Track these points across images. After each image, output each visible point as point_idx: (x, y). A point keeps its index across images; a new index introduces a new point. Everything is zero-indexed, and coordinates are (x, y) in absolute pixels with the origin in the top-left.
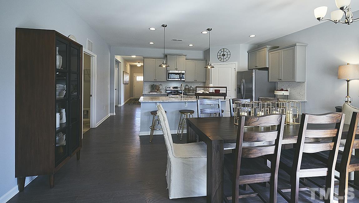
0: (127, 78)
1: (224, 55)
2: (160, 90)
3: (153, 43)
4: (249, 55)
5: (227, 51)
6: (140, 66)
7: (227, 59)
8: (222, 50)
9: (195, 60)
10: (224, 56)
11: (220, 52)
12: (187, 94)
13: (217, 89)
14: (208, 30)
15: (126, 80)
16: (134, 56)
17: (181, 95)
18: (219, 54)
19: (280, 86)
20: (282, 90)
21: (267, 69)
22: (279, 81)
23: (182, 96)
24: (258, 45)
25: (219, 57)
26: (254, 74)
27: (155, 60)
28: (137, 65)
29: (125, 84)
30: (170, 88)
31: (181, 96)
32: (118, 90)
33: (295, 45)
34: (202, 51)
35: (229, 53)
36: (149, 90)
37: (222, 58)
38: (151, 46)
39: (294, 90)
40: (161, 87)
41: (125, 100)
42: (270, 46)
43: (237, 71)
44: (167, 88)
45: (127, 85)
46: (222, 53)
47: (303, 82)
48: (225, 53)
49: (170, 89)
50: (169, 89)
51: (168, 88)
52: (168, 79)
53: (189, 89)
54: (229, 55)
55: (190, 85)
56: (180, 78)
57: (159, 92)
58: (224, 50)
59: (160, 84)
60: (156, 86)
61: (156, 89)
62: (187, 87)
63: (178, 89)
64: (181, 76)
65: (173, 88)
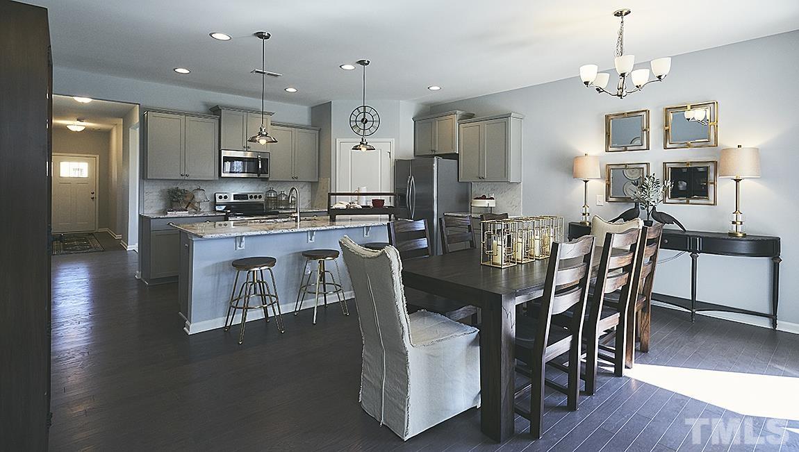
1: (364, 121)
2: (199, 203)
3: (186, 71)
4: (417, 124)
5: (373, 113)
6: (80, 129)
7: (373, 130)
8: (361, 110)
9: (291, 127)
11: (356, 113)
12: (277, 213)
13: (379, 198)
14: (362, 62)
16: (86, 100)
17: (296, 215)
18: (353, 118)
19: (476, 189)
20: (484, 198)
21: (455, 156)
22: (480, 180)
23: (296, 217)
24: (431, 107)
25: (353, 124)
26: (435, 165)
27: (183, 121)
28: (69, 127)
30: (226, 197)
31: (294, 217)
33: (508, 116)
34: (306, 107)
35: (376, 118)
36: (160, 205)
37: (362, 126)
38: (181, 80)
39: (502, 197)
40: (199, 196)
42: (461, 112)
43: (393, 157)
44: (217, 198)
46: (361, 116)
47: (518, 183)
48: (368, 117)
49: (226, 201)
50: (223, 200)
51: (220, 197)
52: (223, 175)
53: (277, 200)
54: (376, 121)
55: (278, 189)
56: (257, 171)
57: (194, 211)
58: (364, 109)
59: (195, 187)
60: (184, 193)
61: (185, 202)
62: (273, 196)
63: (249, 200)
64: (260, 167)
65: (236, 197)
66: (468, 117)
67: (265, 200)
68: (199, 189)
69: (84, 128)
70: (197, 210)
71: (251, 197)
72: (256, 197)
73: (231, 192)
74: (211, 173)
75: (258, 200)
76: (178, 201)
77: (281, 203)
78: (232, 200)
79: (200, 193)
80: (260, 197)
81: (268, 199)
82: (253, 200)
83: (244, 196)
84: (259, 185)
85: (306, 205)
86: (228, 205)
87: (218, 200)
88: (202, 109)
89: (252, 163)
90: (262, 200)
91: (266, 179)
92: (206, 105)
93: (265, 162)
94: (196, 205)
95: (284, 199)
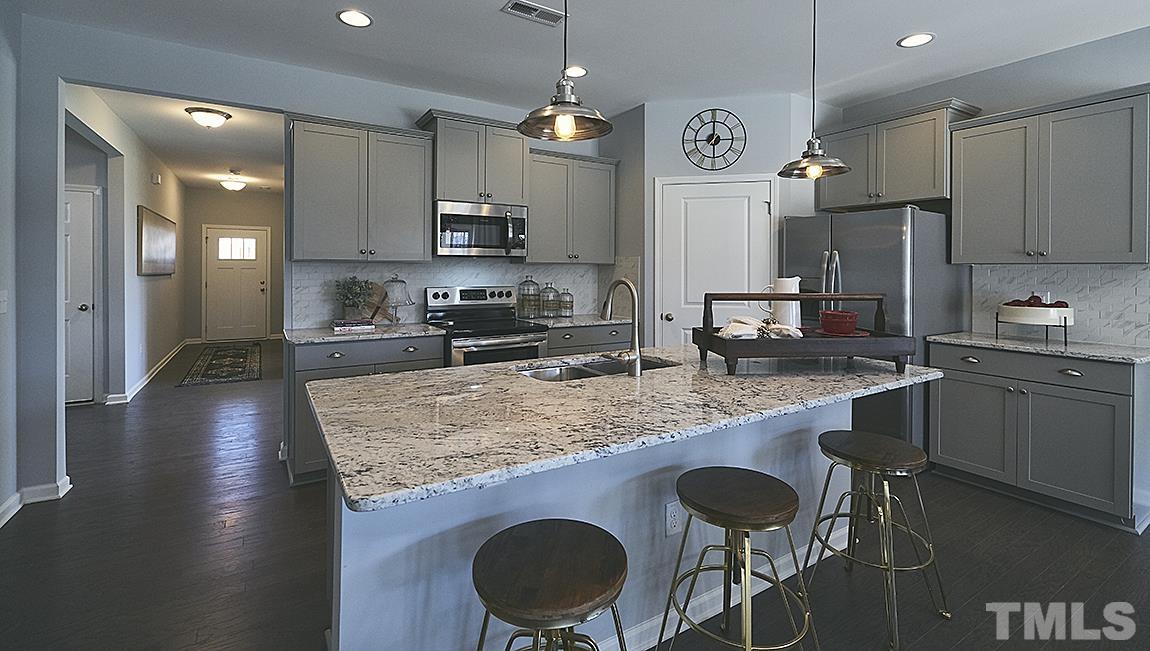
0: (163, 246)
1: (714, 140)
2: (395, 307)
5: (731, 122)
6: (239, 187)
7: (731, 157)
8: (707, 117)
9: (566, 156)
10: (717, 142)
11: (696, 124)
12: (545, 328)
15: (154, 256)
18: (689, 134)
20: (1036, 302)
25: (689, 147)
28: (224, 184)
29: (153, 274)
30: (445, 296)
32: (105, 306)
35: (738, 133)
37: (708, 150)
40: (396, 294)
41: (151, 360)
43: (776, 212)
44: (430, 296)
45: (165, 282)
46: (707, 131)
48: (721, 132)
49: (447, 302)
50: (440, 303)
51: (436, 296)
52: (441, 251)
53: (539, 300)
54: (738, 139)
55: (541, 279)
56: (504, 243)
57: (387, 322)
58: (714, 116)
59: (389, 276)
60: (368, 288)
61: (369, 305)
62: (531, 292)
63: (489, 301)
64: (511, 235)
65: (464, 294)
66: (967, 114)
67: (518, 300)
68: (395, 280)
69: (244, 185)
70: (394, 322)
71: (492, 295)
72: (500, 295)
73: (455, 285)
74: (418, 249)
75: (504, 300)
76: (355, 305)
77: (546, 305)
78: (457, 301)
79: (398, 287)
80: (509, 294)
81: (523, 299)
82: (497, 300)
83: (478, 294)
84: (507, 272)
85: (588, 308)
86: (451, 312)
87: (432, 302)
88: (401, 122)
89: (494, 227)
90: (513, 301)
91: (520, 260)
92: (409, 114)
93: (520, 225)
94: (391, 311)
95: (551, 297)
